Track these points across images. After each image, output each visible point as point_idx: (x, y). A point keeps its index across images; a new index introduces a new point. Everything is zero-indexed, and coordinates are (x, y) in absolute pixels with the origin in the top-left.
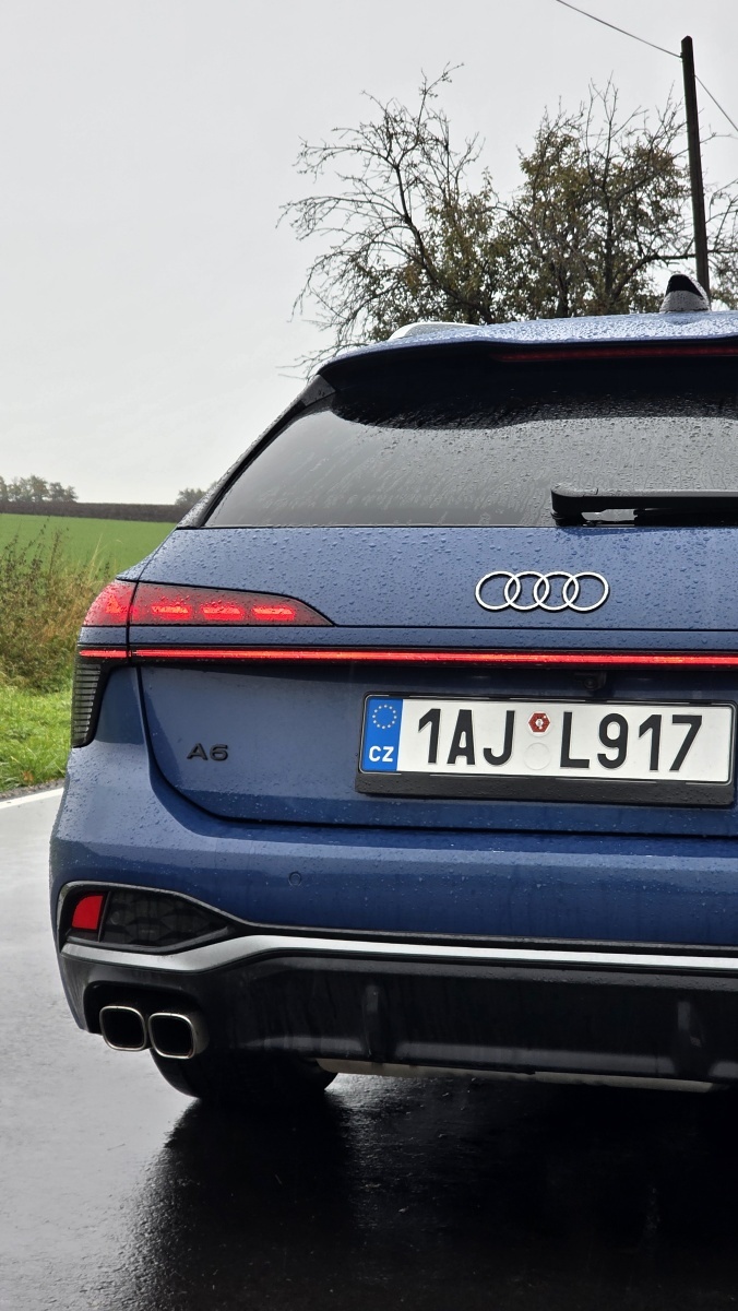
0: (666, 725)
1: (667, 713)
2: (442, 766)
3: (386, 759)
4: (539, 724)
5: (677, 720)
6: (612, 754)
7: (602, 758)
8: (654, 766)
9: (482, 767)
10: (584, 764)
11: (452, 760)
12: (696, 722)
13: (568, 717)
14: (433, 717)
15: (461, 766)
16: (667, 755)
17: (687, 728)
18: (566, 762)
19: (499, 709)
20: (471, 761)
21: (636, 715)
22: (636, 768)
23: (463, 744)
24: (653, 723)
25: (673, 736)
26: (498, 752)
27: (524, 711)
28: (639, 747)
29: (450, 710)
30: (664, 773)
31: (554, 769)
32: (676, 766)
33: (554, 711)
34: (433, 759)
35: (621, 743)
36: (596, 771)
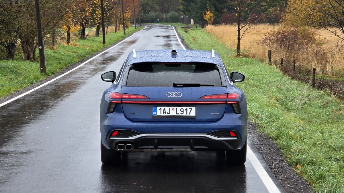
0: (188, 109)
1: (188, 108)
2: (162, 114)
3: (155, 114)
4: (173, 109)
5: (189, 109)
6: (182, 113)
7: (181, 113)
8: (187, 114)
9: (167, 114)
10: (179, 114)
11: (163, 114)
12: (191, 109)
13: (177, 109)
14: (161, 109)
15: (164, 114)
16: (188, 113)
17: (190, 110)
18: (177, 114)
19: (169, 108)
20: (166, 114)
21: (184, 108)
22: (185, 114)
23: (164, 112)
24: (187, 109)
25: (189, 111)
26: (169, 113)
27: (171, 108)
28: (185, 112)
29: (163, 108)
30: (188, 115)
31: (175, 115)
32: (189, 114)
33: (175, 108)
34: (161, 114)
35: (183, 112)
36: (180, 115)
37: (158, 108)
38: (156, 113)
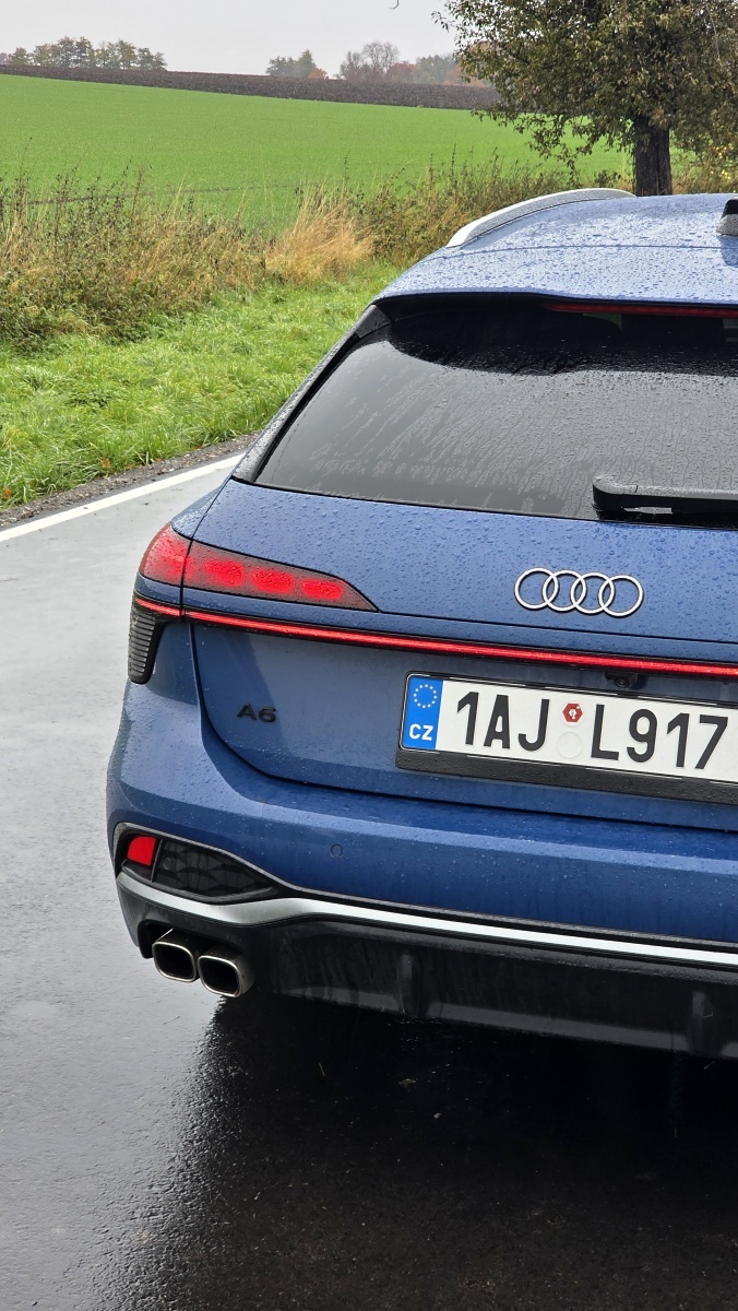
0: (693, 722)
1: (694, 712)
2: (478, 749)
3: (425, 737)
4: (571, 713)
5: (704, 719)
6: (641, 748)
7: (631, 751)
8: (680, 763)
9: (516, 752)
10: (614, 756)
11: (488, 743)
12: (722, 723)
13: (600, 709)
14: (471, 699)
15: (496, 750)
16: (693, 754)
17: (714, 727)
18: (597, 752)
20: (506, 745)
21: (665, 711)
22: (663, 763)
23: (499, 728)
24: (681, 721)
25: (700, 734)
26: (532, 738)
27: (559, 700)
28: (667, 742)
29: (488, 694)
30: (690, 771)
32: (701, 765)
33: (588, 703)
34: (470, 740)
35: (650, 739)
36: (625, 764)
37: (453, 691)
38: (434, 734)
